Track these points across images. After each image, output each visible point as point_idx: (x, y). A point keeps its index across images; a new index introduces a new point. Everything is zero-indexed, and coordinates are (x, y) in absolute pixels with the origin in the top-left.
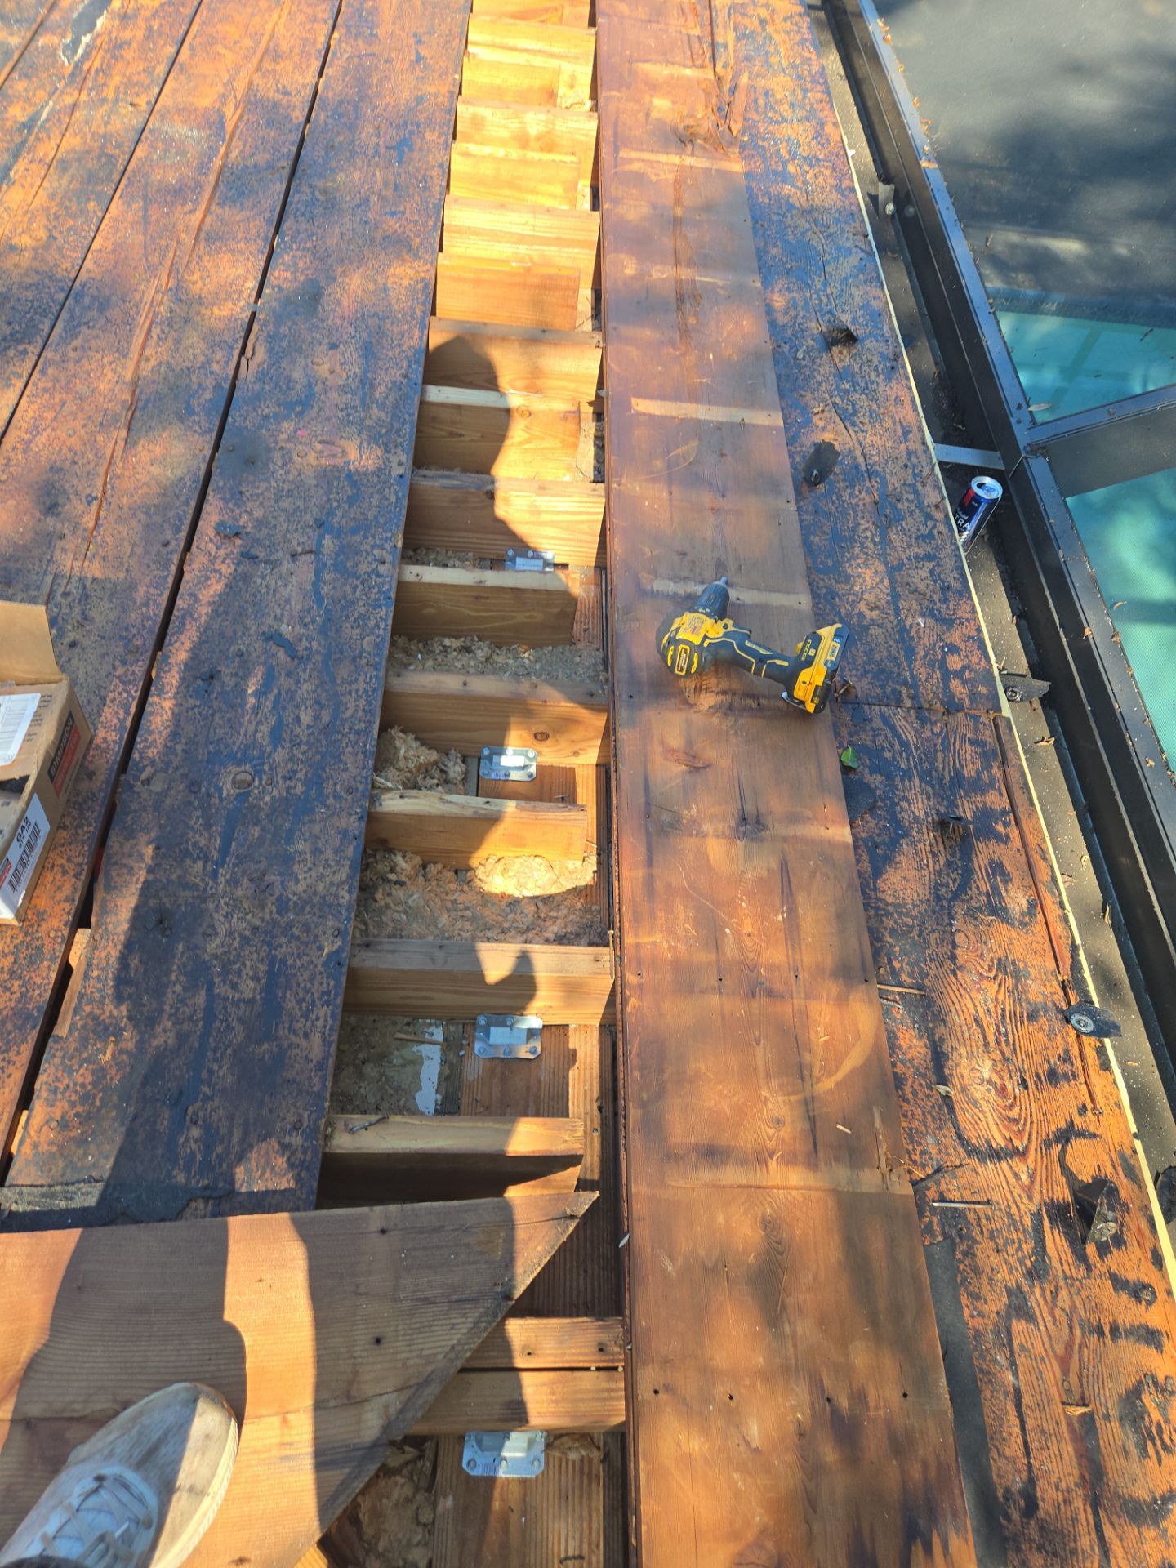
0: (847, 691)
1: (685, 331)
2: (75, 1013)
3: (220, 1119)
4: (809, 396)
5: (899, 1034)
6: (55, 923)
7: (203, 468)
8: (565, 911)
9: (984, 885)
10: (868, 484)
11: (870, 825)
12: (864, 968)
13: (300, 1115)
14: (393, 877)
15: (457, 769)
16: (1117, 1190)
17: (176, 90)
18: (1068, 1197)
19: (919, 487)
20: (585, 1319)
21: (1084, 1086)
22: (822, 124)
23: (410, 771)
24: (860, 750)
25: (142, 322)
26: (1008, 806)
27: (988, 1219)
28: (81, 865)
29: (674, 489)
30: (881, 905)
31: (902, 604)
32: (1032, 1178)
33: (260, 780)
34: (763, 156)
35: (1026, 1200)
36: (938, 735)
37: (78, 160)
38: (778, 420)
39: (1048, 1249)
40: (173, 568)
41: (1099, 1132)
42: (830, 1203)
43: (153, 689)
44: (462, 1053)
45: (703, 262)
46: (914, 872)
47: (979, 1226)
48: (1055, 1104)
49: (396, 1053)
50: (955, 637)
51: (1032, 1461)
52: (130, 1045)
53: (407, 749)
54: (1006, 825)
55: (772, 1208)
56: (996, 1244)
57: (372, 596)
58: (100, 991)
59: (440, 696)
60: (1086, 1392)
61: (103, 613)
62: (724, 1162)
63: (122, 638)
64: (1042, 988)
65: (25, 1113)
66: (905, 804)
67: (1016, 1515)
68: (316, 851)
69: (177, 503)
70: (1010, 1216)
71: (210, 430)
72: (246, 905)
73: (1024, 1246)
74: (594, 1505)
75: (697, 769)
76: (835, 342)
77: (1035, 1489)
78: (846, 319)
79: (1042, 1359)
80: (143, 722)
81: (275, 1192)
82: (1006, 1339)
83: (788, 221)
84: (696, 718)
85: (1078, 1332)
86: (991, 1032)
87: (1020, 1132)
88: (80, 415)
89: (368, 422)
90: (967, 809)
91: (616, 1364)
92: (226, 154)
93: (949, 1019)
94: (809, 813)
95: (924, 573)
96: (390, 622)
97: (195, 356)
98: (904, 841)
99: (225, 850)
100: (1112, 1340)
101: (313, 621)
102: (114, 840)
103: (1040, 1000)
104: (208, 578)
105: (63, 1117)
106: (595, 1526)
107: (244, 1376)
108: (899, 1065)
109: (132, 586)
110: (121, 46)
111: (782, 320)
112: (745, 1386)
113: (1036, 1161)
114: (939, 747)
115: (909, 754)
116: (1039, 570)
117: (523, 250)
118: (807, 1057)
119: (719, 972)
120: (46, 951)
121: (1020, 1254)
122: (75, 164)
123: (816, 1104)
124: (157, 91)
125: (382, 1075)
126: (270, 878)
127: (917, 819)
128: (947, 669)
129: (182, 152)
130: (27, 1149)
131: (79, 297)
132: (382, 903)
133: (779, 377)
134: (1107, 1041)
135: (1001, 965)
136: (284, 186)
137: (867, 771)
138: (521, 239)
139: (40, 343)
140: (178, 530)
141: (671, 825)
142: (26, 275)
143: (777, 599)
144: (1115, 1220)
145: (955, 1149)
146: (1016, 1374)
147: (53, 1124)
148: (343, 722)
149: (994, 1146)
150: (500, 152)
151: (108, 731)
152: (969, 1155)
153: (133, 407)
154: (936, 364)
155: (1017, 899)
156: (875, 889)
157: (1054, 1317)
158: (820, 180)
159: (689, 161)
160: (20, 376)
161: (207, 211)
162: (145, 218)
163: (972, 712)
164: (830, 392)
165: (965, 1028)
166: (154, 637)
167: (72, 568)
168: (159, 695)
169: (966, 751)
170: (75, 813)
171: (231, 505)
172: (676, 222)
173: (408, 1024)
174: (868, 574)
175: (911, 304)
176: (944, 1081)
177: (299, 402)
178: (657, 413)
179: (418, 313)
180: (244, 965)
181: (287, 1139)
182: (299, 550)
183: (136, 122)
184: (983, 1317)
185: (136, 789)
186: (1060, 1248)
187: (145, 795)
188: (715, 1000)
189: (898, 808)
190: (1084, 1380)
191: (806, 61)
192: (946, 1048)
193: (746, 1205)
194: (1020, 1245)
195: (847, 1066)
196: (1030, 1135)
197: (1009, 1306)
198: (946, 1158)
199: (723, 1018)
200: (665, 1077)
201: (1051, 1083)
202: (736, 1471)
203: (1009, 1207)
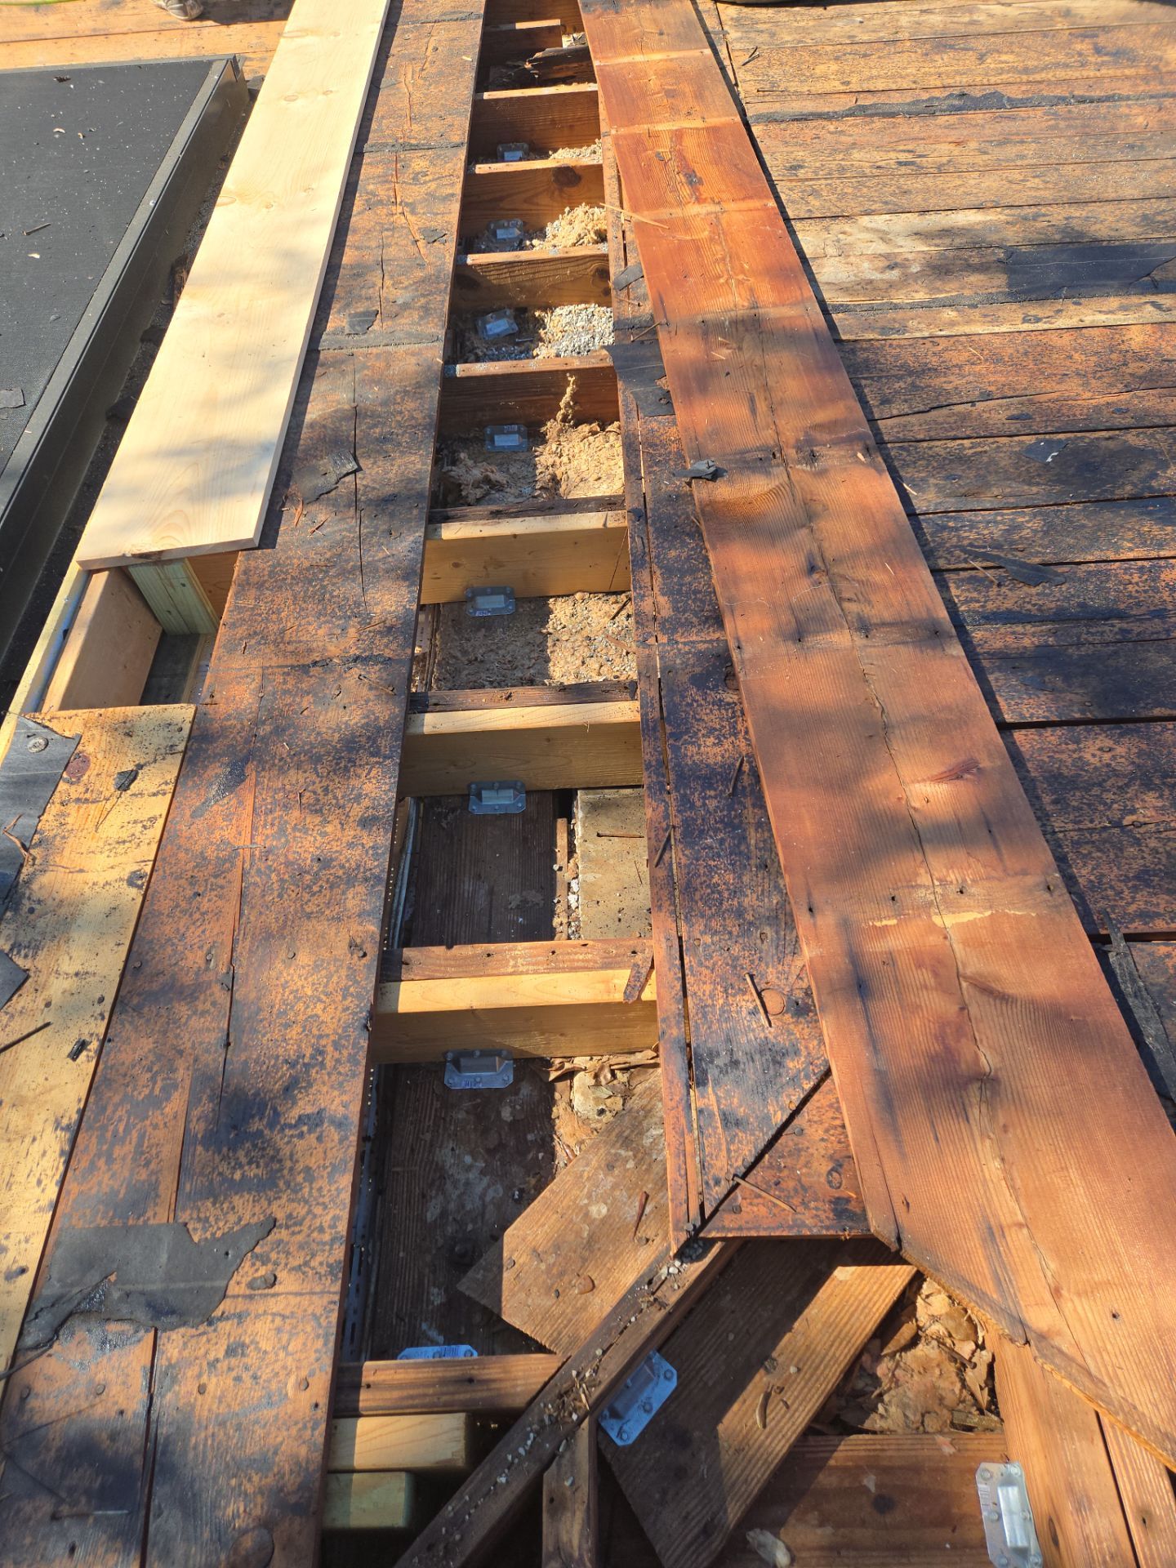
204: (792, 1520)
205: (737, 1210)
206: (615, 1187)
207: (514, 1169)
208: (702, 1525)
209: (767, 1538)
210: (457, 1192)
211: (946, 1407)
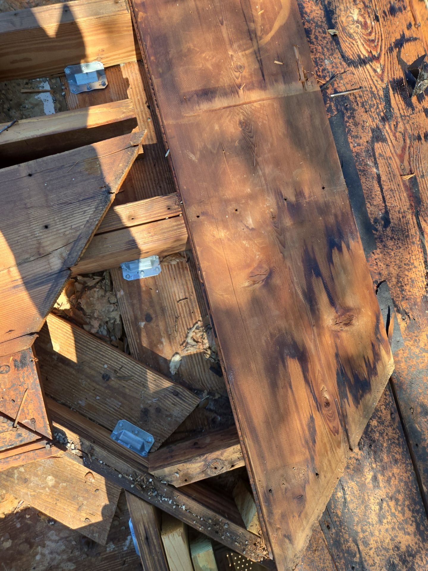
5: (305, 5)
18: (402, 75)
20: (157, 197)
21: (410, 13)
27: (360, 97)
32: (383, 70)
35: (380, 82)
39: (392, 105)
41: (418, 36)
42: (275, 105)
44: (63, 93)
47: (356, 101)
48: (394, 27)
51: (387, 204)
55: (244, 115)
56: (365, 109)
60: (412, 168)
62: (213, 97)
67: (380, 228)
70: (372, 92)
73: (380, 106)
74: (187, 278)
77: (389, 215)
79: (390, 158)
82: (372, 153)
85: (408, 141)
87: (376, 47)
91: (178, 214)
100: (425, 141)
106: (189, 286)
108: (306, 23)
112: (243, 204)
113: (385, 60)
118: (252, 25)
121: (378, 110)
123: (261, 52)
145: (341, 64)
146: (377, 168)
149: (362, 57)
152: (349, 65)
157: (396, 137)
173: (27, 83)
176: (332, 26)
184: (360, 146)
186: (398, 102)
190: (411, 163)
192: (332, 7)
193: (229, 117)
194: (378, 106)
195: (277, 25)
196: (381, 47)
197: (373, 137)
198: (336, 70)
199: (198, 13)
200: (170, 56)
201: (392, 15)
202: (244, 240)
203: (371, 88)
204: (163, 356)
205: (33, 420)
206: (36, 475)
207: (38, 529)
208: (175, 397)
209: (171, 364)
210: (57, 556)
211: (105, 294)
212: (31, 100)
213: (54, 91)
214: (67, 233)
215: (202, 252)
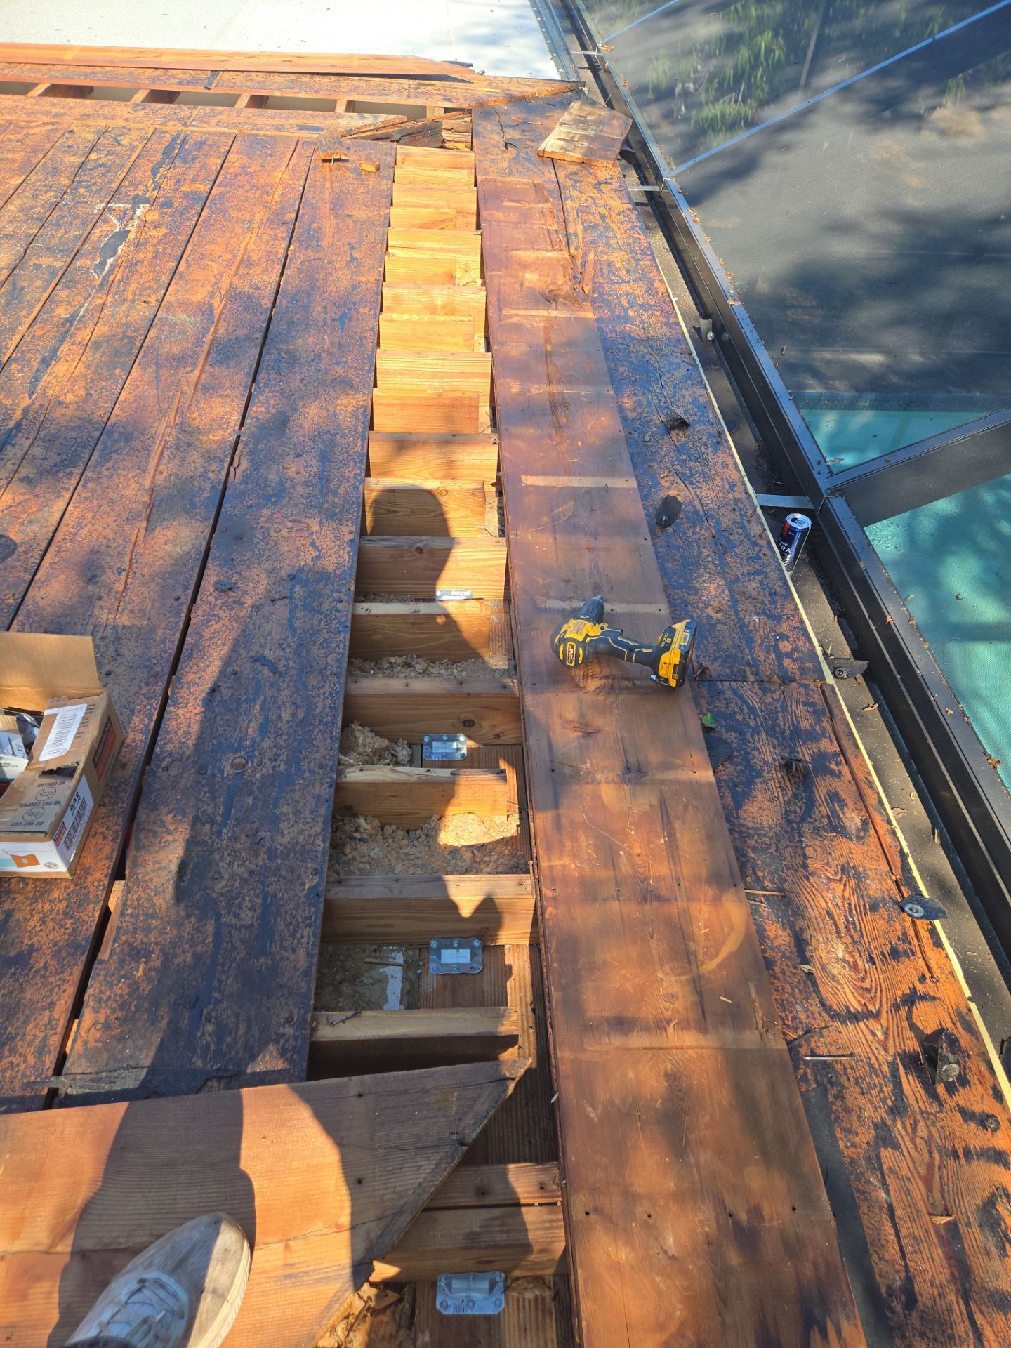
0: (703, 672)
1: (559, 427)
2: (115, 941)
3: (228, 1017)
4: (656, 466)
5: (766, 927)
6: (98, 875)
7: (204, 544)
8: (495, 857)
9: (825, 810)
10: (706, 524)
11: (729, 770)
12: (732, 876)
13: (291, 1012)
14: (357, 835)
15: (405, 752)
16: (957, 1040)
17: (177, 291)
18: (917, 1048)
19: (746, 523)
20: (527, 1164)
21: (921, 960)
22: (652, 282)
23: (368, 755)
24: (717, 715)
25: (157, 448)
26: (838, 750)
27: (852, 1068)
28: (117, 831)
29: (557, 536)
30: (744, 829)
31: (740, 607)
32: (886, 1034)
33: (252, 762)
34: (609, 306)
35: (882, 1052)
36: (777, 700)
37: (107, 341)
38: (633, 483)
39: (905, 1090)
40: (183, 615)
41: (938, 995)
42: (719, 1058)
43: (169, 701)
44: (419, 972)
45: (570, 380)
46: (768, 803)
47: (846, 1074)
48: (899, 976)
49: (367, 974)
50: (785, 628)
51: (908, 1263)
52: (157, 964)
53: (365, 739)
54: (838, 764)
55: (673, 1064)
56: (862, 1088)
57: (333, 626)
58: (133, 924)
59: (387, 695)
60: (949, 1205)
61: (130, 651)
62: (631, 1030)
63: (146, 667)
64: (880, 885)
65: (76, 1021)
66: (756, 753)
67: (899, 1308)
68: (297, 812)
69: (185, 570)
70: (871, 1066)
71: (209, 518)
72: (244, 855)
73: (885, 1089)
75: (589, 734)
76: (673, 428)
77: (913, 1286)
78: (679, 411)
79: (909, 1179)
80: (162, 725)
81: (273, 1071)
82: (876, 1164)
83: (631, 348)
84: (587, 698)
85: (937, 1157)
86: (841, 922)
87: (873, 999)
88: (112, 513)
89: (325, 506)
90: (805, 753)
91: (556, 1199)
92: (215, 332)
93: (806, 913)
94: (678, 761)
95: (755, 584)
96: (347, 643)
97: (196, 468)
98: (757, 780)
99: (227, 815)
100: (966, 1161)
101: (289, 646)
102: (142, 814)
103: (878, 895)
104: (210, 621)
105: (106, 1021)
107: (254, 1212)
108: (768, 951)
109: (153, 630)
110: (136, 264)
111: (631, 415)
112: (660, 1207)
113: (888, 1021)
114: (779, 709)
115: (756, 715)
116: (848, 578)
117: (436, 382)
118: (692, 946)
119: (617, 883)
120: (91, 896)
121: (882, 1095)
122: (105, 344)
123: (702, 982)
124: (163, 292)
125: (357, 991)
126: (262, 834)
127: (767, 763)
128: (780, 652)
129: (184, 333)
130: (79, 1045)
131: (111, 433)
132: (350, 856)
133: (632, 455)
134: (937, 923)
135: (845, 869)
136: (258, 350)
137: (723, 730)
138: (435, 375)
139: (82, 466)
140: (186, 588)
141: (572, 777)
142: (71, 421)
143: (641, 608)
144: (958, 1063)
145: (820, 1014)
146: (887, 1192)
147: (99, 1026)
148: (314, 717)
149: (852, 1010)
150: (416, 318)
151: (136, 733)
152: (832, 1019)
153: (151, 506)
154: (756, 440)
155: (852, 819)
156: (738, 817)
157: (915, 1144)
158: (653, 319)
159: (554, 313)
160: (68, 490)
161: (202, 371)
162: (158, 379)
163: (803, 682)
164: (672, 462)
165: (819, 920)
166: (170, 664)
167: (107, 620)
168: (174, 706)
169: (801, 711)
170: (112, 794)
171: (225, 569)
172: (547, 355)
173: (375, 951)
174: (712, 587)
175: (732, 399)
176: (806, 961)
177: (275, 495)
178: (542, 484)
179: (360, 428)
180: (244, 899)
181: (282, 1030)
182: (277, 597)
183: (149, 314)
184: (856, 1147)
185: (158, 774)
186: (915, 1089)
187: (165, 778)
188: (615, 906)
189: (751, 756)
190: (946, 1195)
191: (636, 240)
192: (806, 936)
193: (651, 1063)
194: (881, 1088)
195: (725, 951)
196: (881, 1001)
197: (877, 1138)
198: (813, 1022)
199: (622, 919)
200: (579, 966)
201: (894, 959)
202: (657, 1274)
203: (869, 1058)
211: (397, 1332)
212: (373, 973)
213: (407, 966)
214: (387, 1197)
215: (585, 1281)
